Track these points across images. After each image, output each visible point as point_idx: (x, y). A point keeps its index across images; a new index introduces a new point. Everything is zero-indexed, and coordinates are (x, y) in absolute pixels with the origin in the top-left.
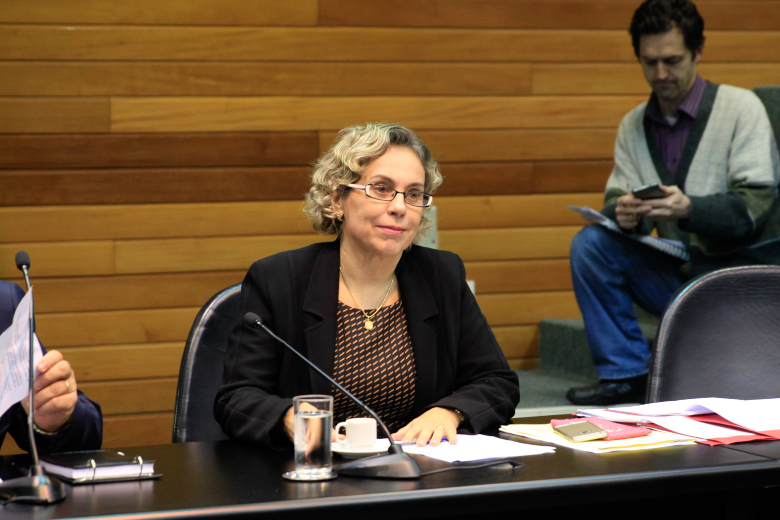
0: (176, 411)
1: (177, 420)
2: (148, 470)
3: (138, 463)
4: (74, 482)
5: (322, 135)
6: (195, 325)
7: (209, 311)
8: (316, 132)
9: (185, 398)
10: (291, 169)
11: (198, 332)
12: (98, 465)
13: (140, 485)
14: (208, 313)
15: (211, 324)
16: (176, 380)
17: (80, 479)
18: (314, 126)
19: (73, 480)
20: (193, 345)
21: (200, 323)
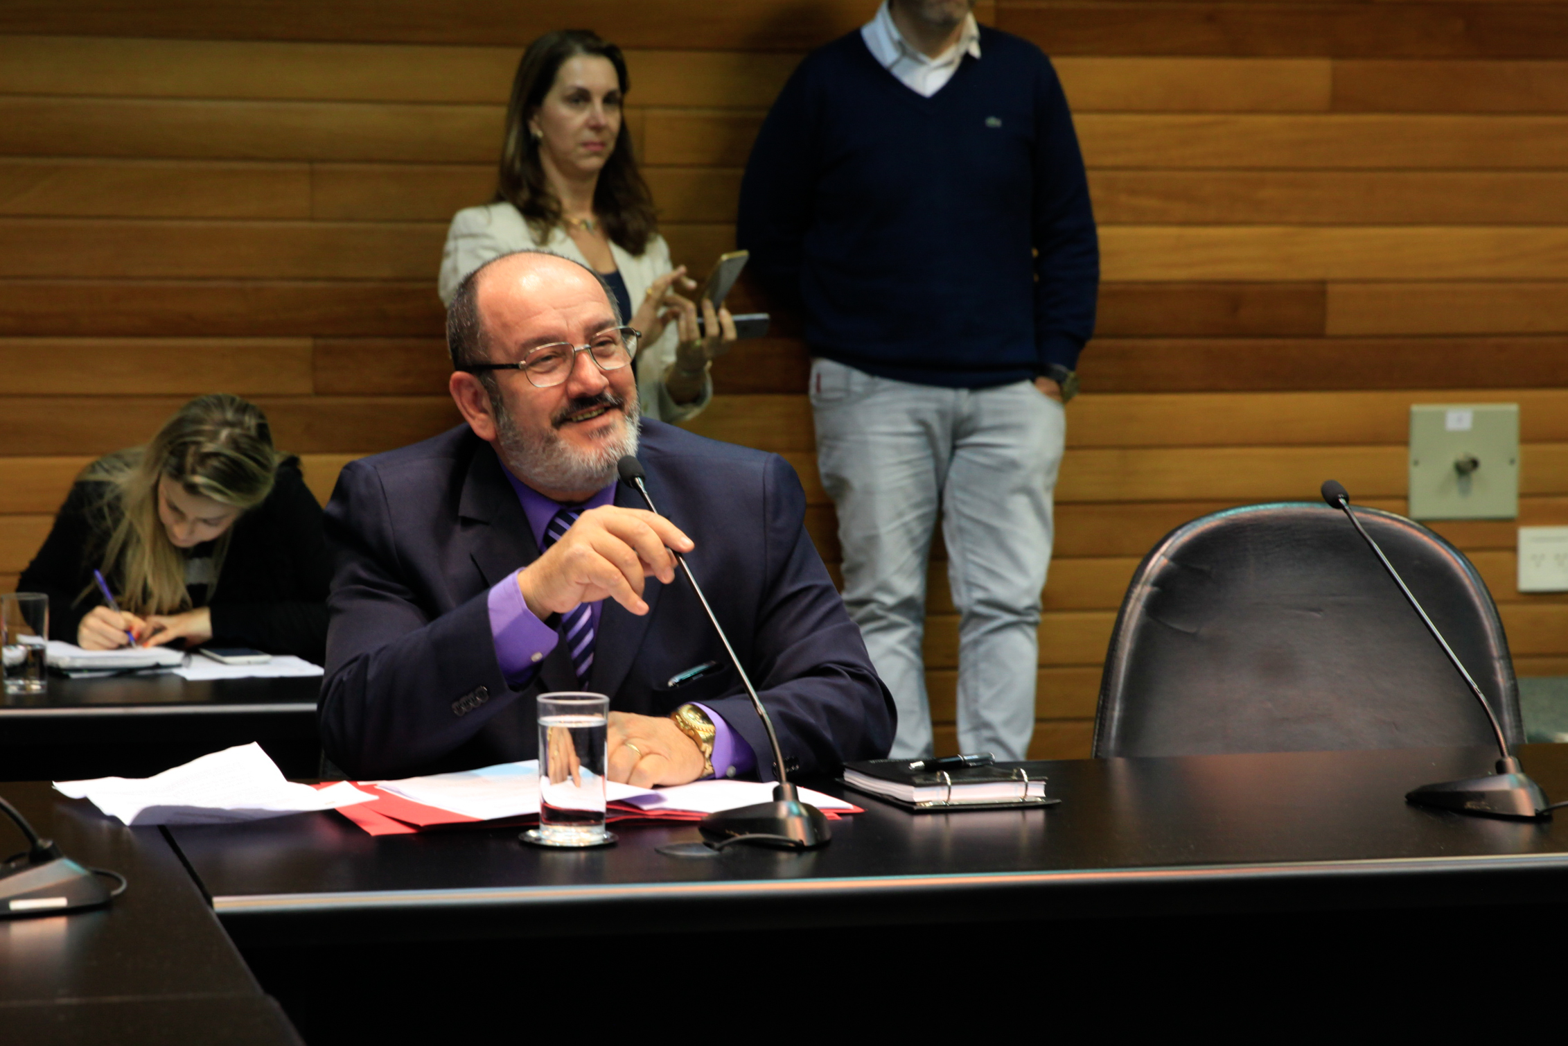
0: (1097, 731)
1: (1097, 747)
2: (1037, 792)
3: (1020, 779)
4: (915, 808)
5: (1331, 288)
6: (1135, 580)
7: (1159, 559)
8: (1323, 283)
9: (1113, 709)
10: (1279, 342)
11: (1140, 595)
12: (955, 780)
13: (1024, 816)
14: (1158, 562)
15: (1164, 581)
16: (1099, 672)
17: (924, 802)
18: (1317, 273)
19: (914, 803)
20: (1130, 617)
21: (1144, 579)
